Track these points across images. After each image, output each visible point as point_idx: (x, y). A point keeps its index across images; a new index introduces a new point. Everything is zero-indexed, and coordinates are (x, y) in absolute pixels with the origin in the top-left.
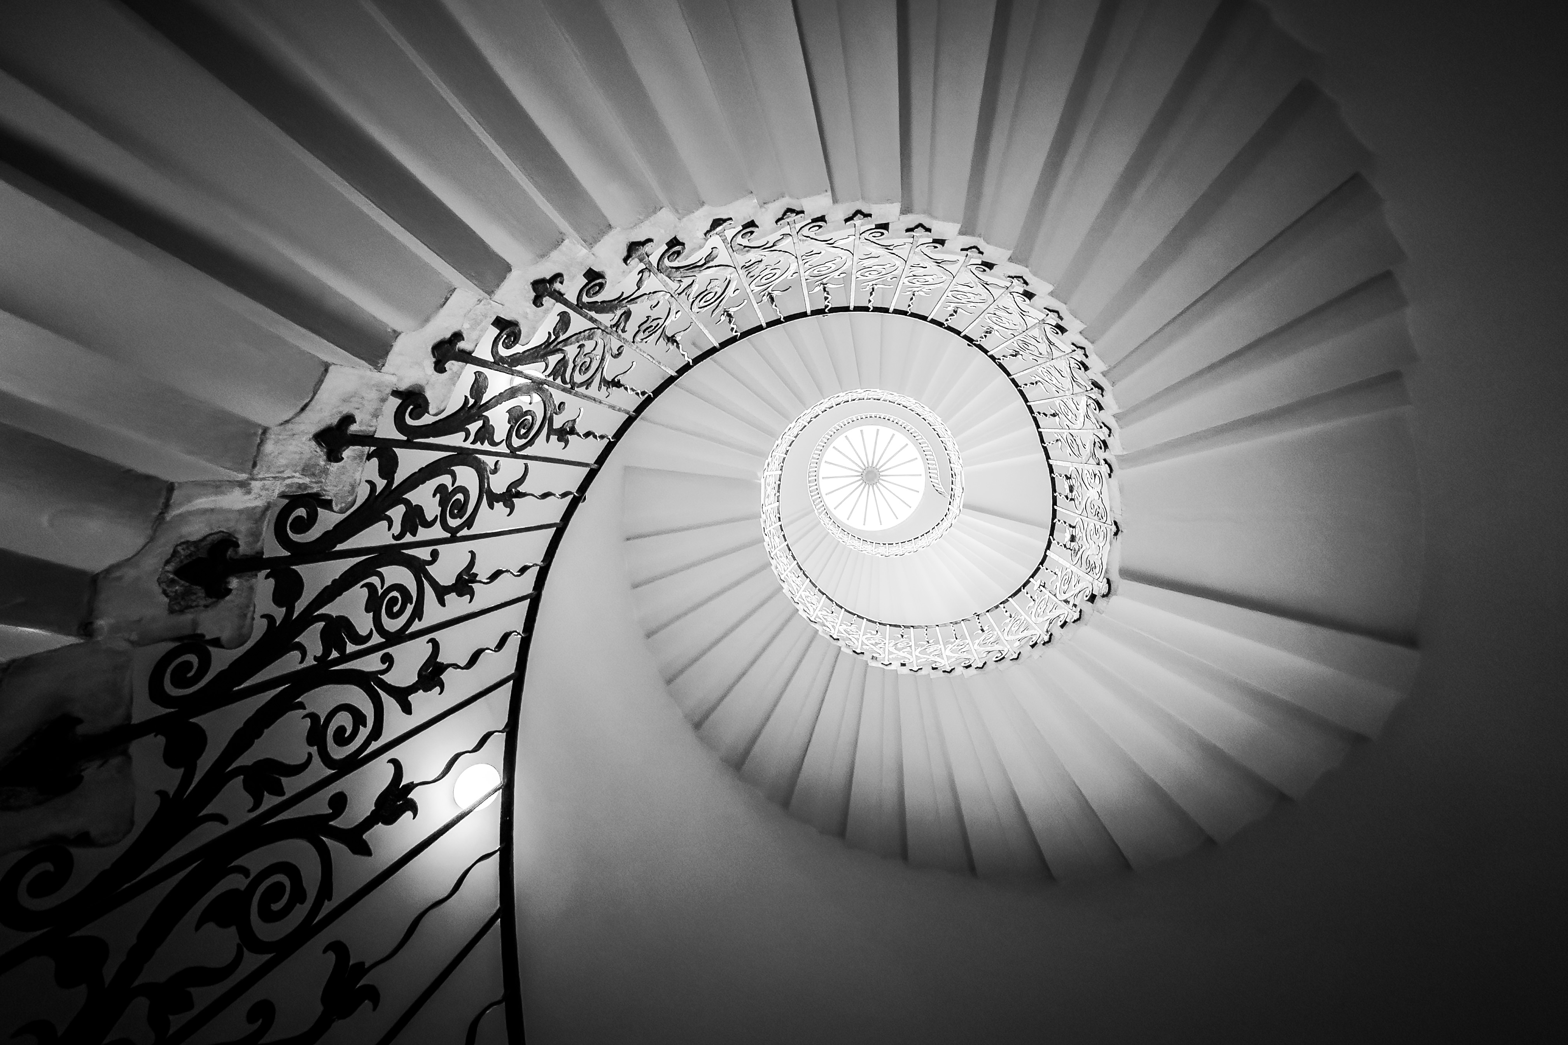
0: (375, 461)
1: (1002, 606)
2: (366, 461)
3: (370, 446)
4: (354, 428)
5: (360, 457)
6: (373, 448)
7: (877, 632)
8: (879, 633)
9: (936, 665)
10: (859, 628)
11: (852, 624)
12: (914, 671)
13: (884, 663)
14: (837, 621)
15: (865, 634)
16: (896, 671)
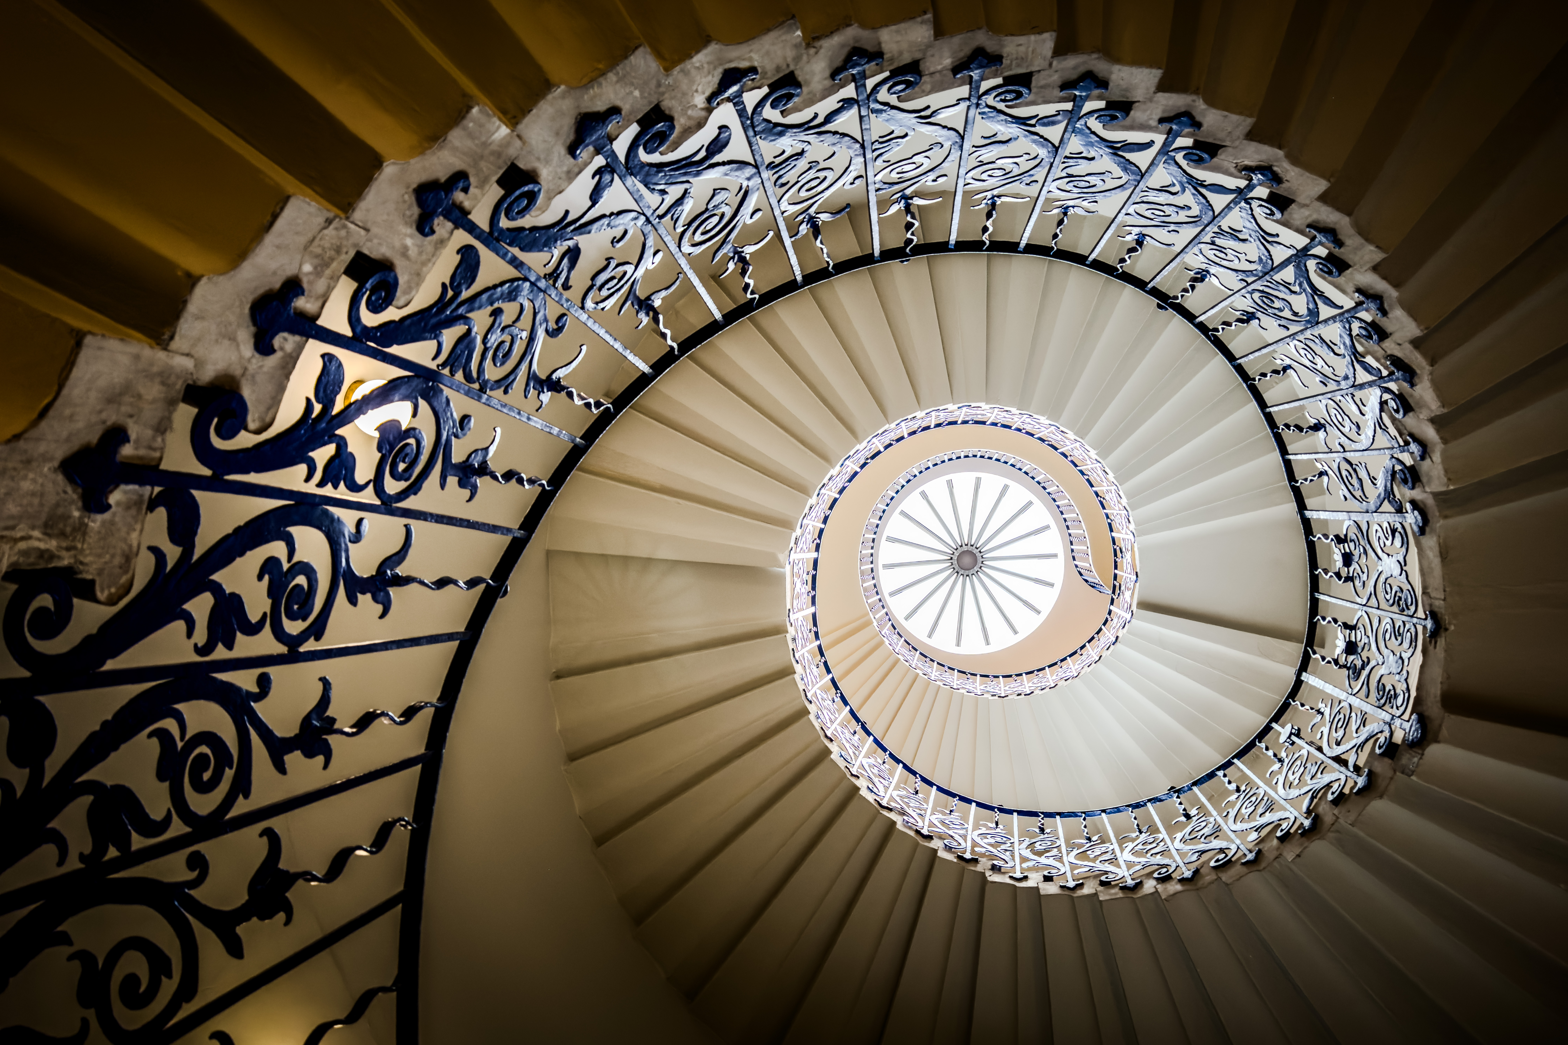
0: (161, 512)
1: (1220, 773)
2: (146, 513)
3: (153, 486)
4: (127, 450)
5: (138, 503)
6: (157, 489)
7: (997, 823)
8: (1000, 826)
9: (1107, 878)
10: (965, 818)
11: (951, 811)
12: (1069, 888)
13: (1014, 876)
14: (926, 806)
15: (976, 827)
16: (1037, 889)
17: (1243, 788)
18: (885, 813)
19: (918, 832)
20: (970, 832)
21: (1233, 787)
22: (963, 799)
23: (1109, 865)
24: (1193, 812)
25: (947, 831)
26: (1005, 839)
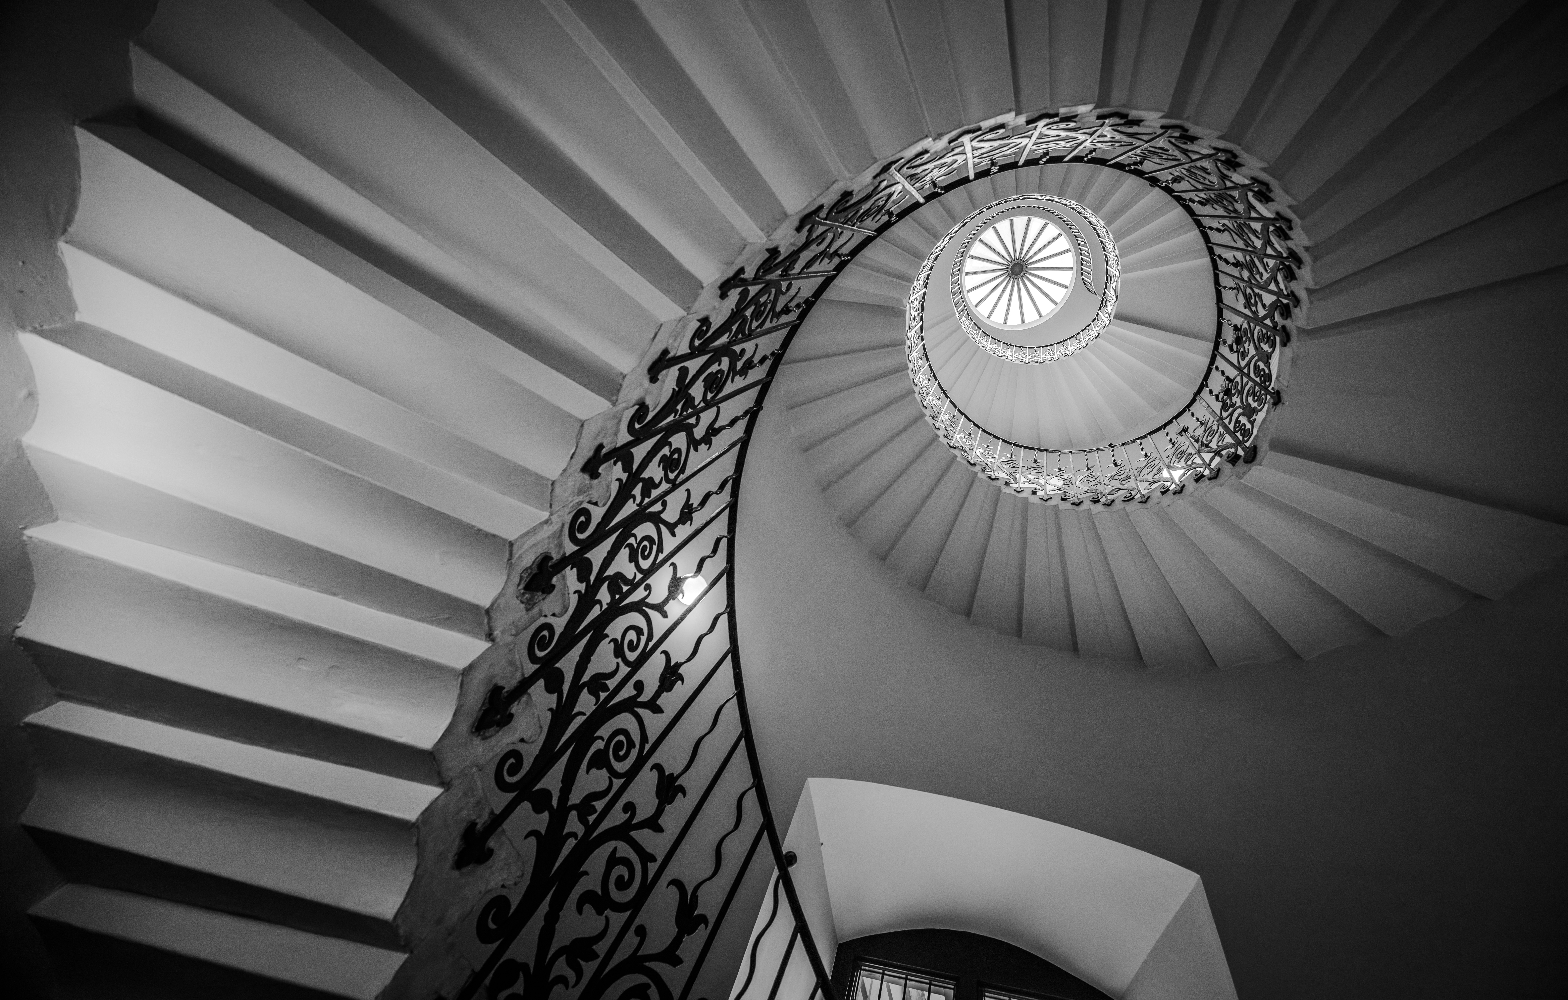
0: (619, 463)
1: (1139, 441)
2: (614, 467)
3: (615, 455)
4: (603, 451)
5: (610, 466)
6: (617, 456)
7: (1012, 455)
8: (1013, 456)
9: (1065, 496)
10: (995, 450)
11: (988, 446)
12: (1044, 500)
13: (1017, 490)
14: (974, 444)
15: (1000, 458)
16: (1027, 498)
17: (1149, 455)
18: (952, 451)
19: (968, 462)
20: (996, 461)
21: (1143, 453)
22: (995, 437)
23: (1067, 488)
24: (1119, 462)
25: (984, 461)
26: (1015, 465)
